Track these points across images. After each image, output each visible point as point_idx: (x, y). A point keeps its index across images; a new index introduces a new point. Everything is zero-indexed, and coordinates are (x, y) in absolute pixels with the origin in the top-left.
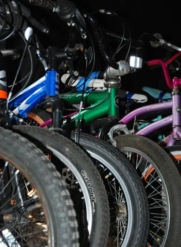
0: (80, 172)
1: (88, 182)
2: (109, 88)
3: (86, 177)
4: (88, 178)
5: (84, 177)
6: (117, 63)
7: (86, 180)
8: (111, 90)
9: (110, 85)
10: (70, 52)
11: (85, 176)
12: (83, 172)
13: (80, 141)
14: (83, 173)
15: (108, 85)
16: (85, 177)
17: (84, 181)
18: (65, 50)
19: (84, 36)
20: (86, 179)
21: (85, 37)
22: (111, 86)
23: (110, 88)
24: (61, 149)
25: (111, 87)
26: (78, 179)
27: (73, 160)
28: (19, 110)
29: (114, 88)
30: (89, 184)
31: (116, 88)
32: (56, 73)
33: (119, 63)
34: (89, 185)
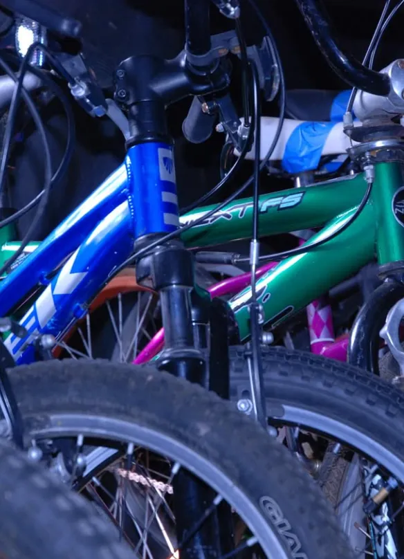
0: (256, 502)
1: (287, 537)
2: (367, 164)
3: (279, 520)
4: (286, 521)
5: (271, 518)
6: (383, 72)
7: (281, 531)
8: (375, 172)
9: (367, 155)
10: (198, 68)
11: (277, 515)
12: (265, 502)
13: (269, 380)
14: (268, 505)
15: (363, 154)
16: (274, 518)
17: (277, 534)
18: (183, 63)
19: (228, 11)
20: (282, 526)
21: (232, 13)
22: (372, 158)
23: (371, 164)
24: (181, 430)
25: (374, 162)
26: (256, 527)
27: (228, 462)
28: (54, 296)
29: (384, 161)
30: (291, 542)
31: (391, 161)
32: (160, 151)
33: (388, 71)
34: (293, 547)
